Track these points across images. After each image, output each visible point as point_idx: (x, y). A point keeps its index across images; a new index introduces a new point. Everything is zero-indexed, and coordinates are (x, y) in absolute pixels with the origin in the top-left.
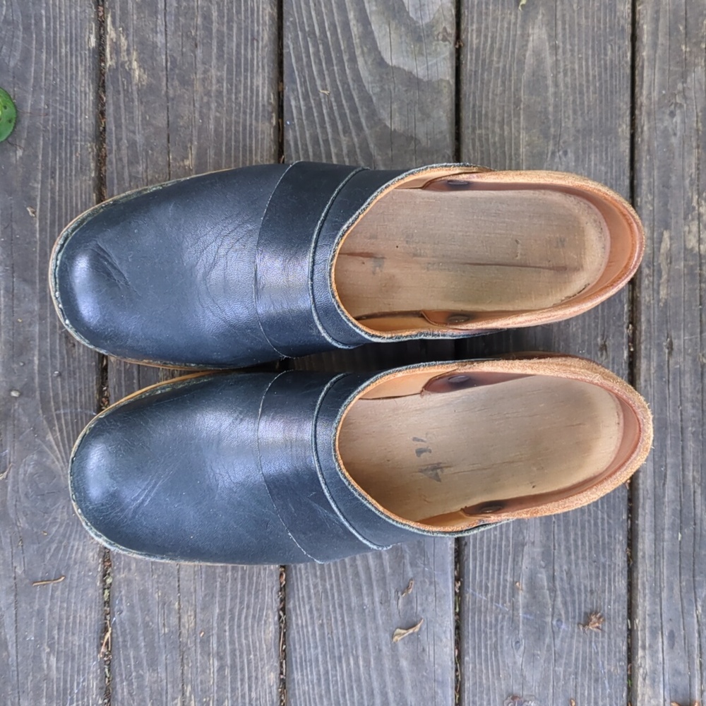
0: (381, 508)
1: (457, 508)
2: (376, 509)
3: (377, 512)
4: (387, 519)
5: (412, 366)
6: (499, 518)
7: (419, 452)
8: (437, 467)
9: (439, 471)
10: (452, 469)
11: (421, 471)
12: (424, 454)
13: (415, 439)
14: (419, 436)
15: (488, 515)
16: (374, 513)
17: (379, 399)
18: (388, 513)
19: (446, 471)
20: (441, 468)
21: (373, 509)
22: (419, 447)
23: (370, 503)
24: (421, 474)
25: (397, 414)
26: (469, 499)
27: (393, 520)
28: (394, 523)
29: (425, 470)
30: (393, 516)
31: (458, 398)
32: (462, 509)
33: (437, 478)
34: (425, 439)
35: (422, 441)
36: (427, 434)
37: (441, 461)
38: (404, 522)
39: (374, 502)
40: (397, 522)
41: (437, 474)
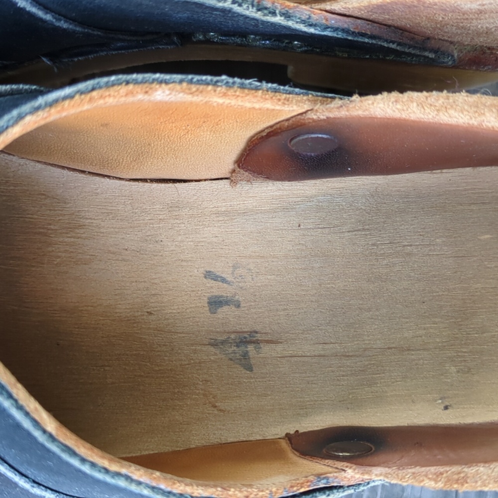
0: (50, 424)
1: (277, 430)
2: (36, 423)
3: (37, 434)
4: (65, 457)
5: (197, 78)
6: (366, 477)
7: (216, 303)
8: (248, 339)
9: (250, 348)
10: (279, 348)
11: (214, 344)
12: (225, 309)
13: (209, 275)
14: (218, 268)
15: (340, 464)
16: (29, 434)
17: (145, 180)
18: (70, 440)
19: (266, 349)
20: (257, 342)
21: (27, 424)
22: (216, 292)
23: (20, 408)
24: (212, 349)
25: (177, 218)
26: (307, 415)
27: (83, 460)
28: (86, 469)
29: (223, 342)
30: (83, 449)
31: (309, 198)
32: (288, 436)
33: (246, 363)
34: (229, 278)
35: (224, 280)
36: (235, 267)
37: (258, 328)
38: (114, 468)
39: (32, 405)
40: (93, 465)
41: (245, 355)
